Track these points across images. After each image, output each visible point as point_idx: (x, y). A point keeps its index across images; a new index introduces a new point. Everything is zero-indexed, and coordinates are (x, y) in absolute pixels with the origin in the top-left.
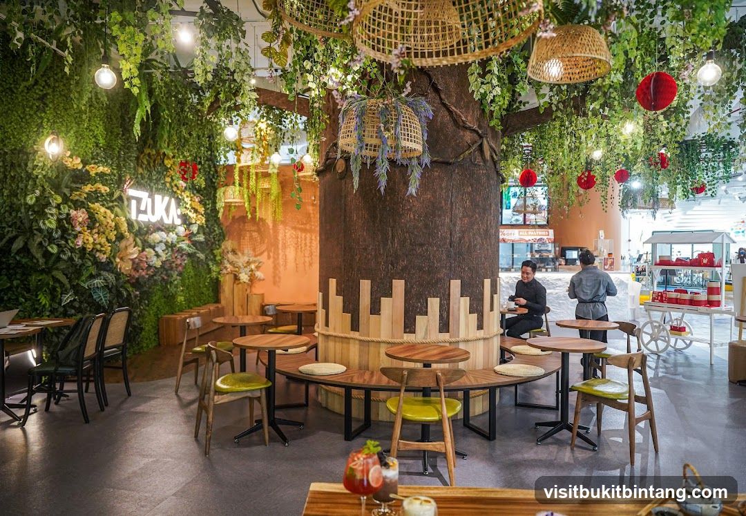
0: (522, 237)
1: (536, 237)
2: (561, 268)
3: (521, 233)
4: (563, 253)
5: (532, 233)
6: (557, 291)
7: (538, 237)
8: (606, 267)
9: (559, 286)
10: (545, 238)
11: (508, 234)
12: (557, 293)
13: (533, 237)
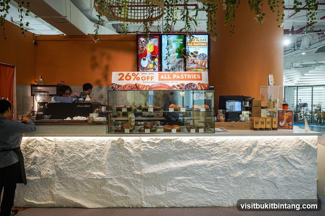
0: (162, 82)
1: (182, 82)
2: (219, 126)
3: (162, 77)
4: (221, 103)
5: (178, 77)
6: (212, 162)
7: (186, 83)
8: (281, 124)
9: (216, 155)
10: (196, 83)
11: (143, 79)
12: (212, 165)
13: (179, 83)
